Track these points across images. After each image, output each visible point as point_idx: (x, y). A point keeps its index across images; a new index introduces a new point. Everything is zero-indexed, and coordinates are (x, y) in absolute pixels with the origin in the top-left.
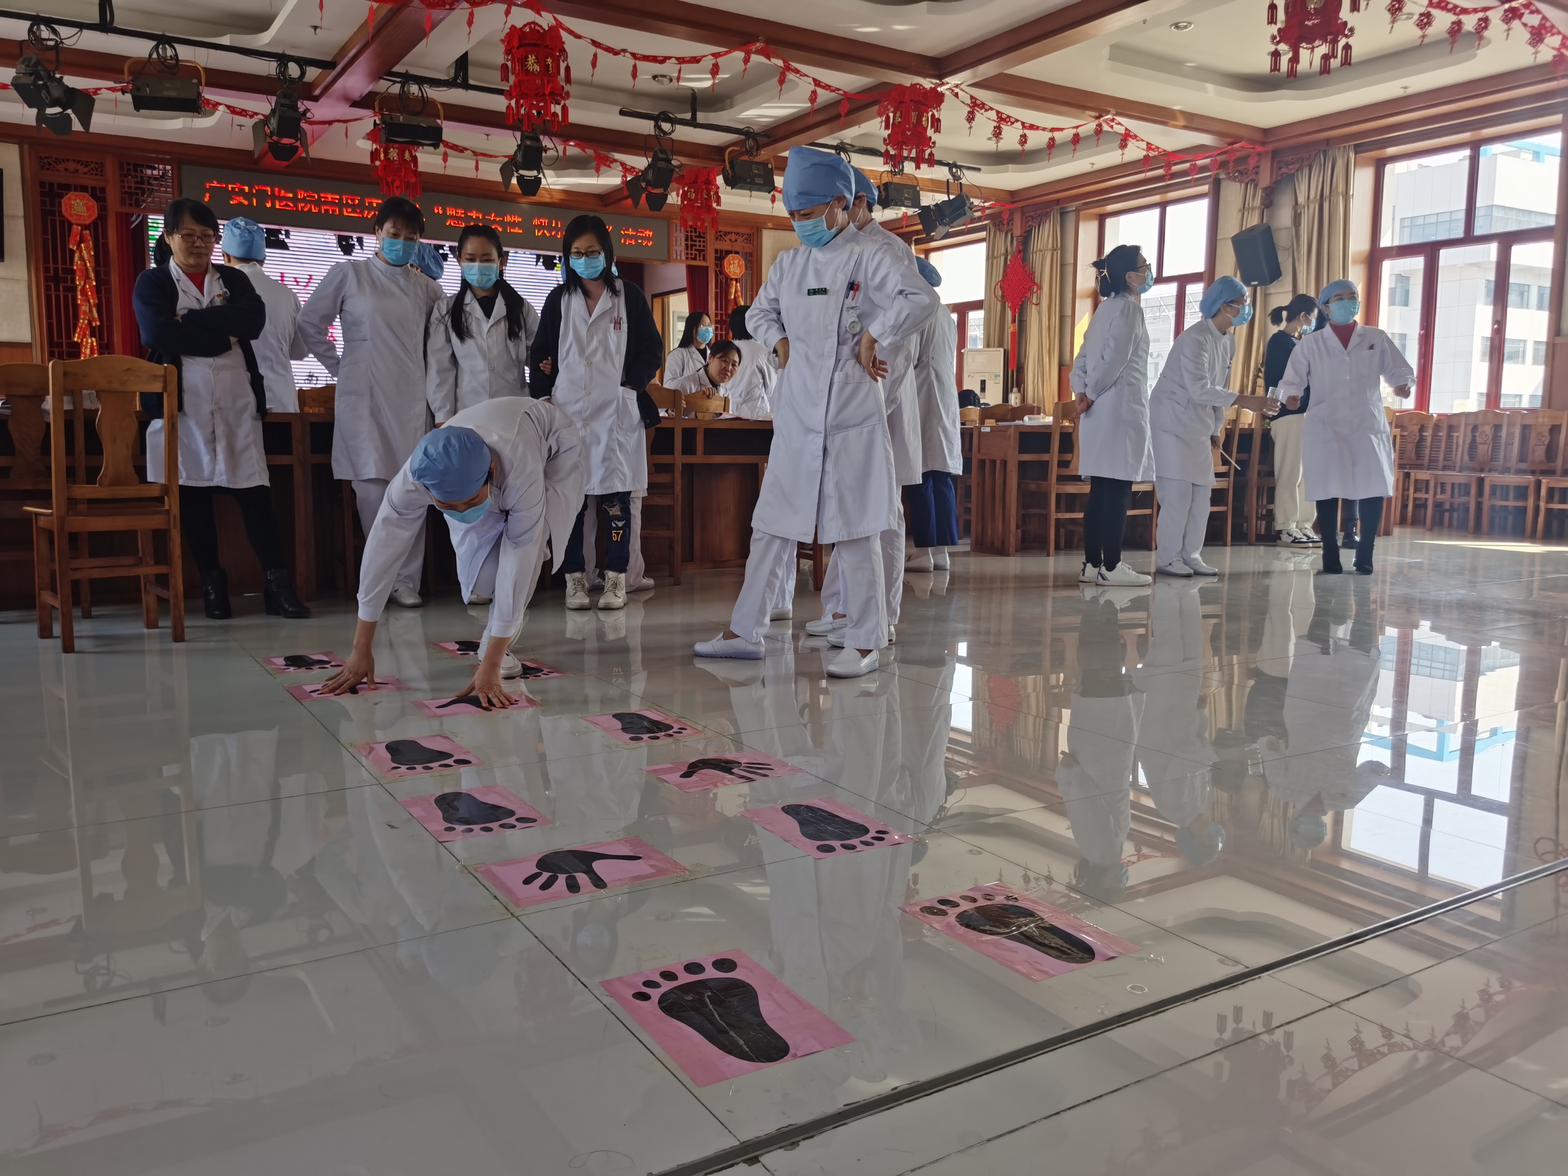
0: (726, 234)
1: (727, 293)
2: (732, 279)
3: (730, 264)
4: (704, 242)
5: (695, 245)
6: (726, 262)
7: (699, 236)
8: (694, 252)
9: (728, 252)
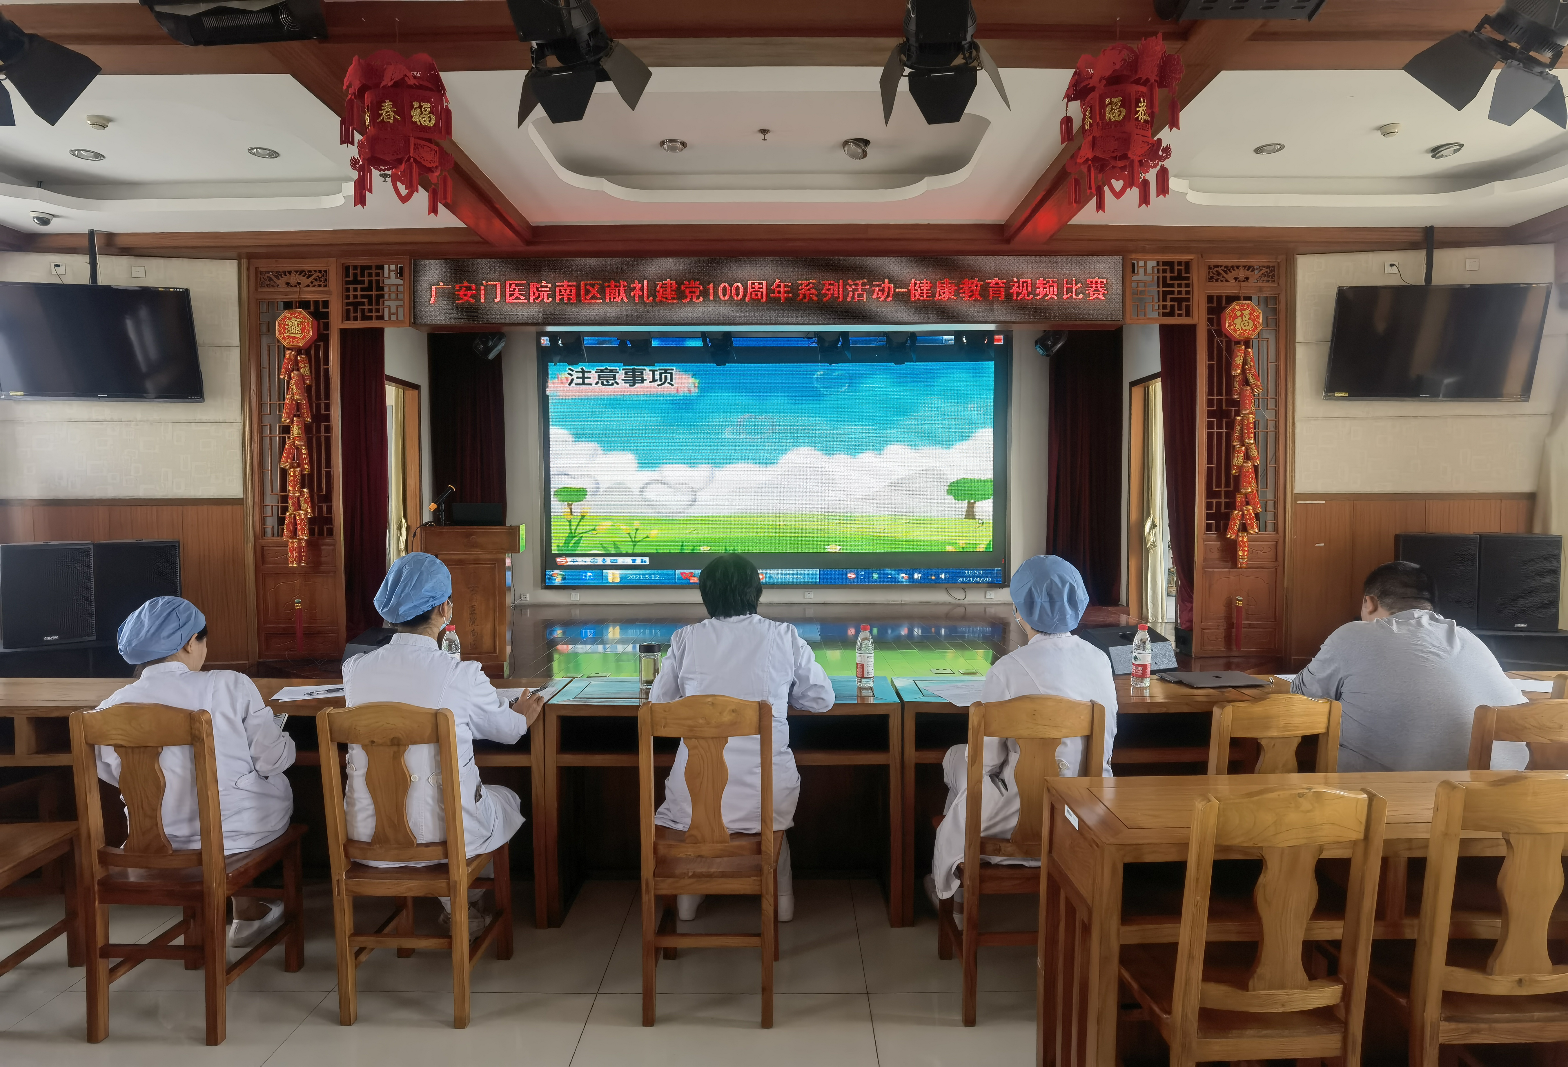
0: (1228, 269)
1: (1229, 365)
2: (1238, 342)
3: (1236, 317)
4: (1187, 285)
5: (1172, 293)
6: (1227, 315)
7: (1179, 277)
8: (1169, 303)
9: (1231, 299)
